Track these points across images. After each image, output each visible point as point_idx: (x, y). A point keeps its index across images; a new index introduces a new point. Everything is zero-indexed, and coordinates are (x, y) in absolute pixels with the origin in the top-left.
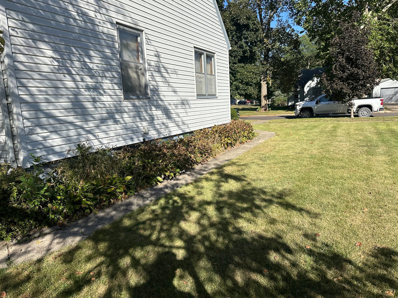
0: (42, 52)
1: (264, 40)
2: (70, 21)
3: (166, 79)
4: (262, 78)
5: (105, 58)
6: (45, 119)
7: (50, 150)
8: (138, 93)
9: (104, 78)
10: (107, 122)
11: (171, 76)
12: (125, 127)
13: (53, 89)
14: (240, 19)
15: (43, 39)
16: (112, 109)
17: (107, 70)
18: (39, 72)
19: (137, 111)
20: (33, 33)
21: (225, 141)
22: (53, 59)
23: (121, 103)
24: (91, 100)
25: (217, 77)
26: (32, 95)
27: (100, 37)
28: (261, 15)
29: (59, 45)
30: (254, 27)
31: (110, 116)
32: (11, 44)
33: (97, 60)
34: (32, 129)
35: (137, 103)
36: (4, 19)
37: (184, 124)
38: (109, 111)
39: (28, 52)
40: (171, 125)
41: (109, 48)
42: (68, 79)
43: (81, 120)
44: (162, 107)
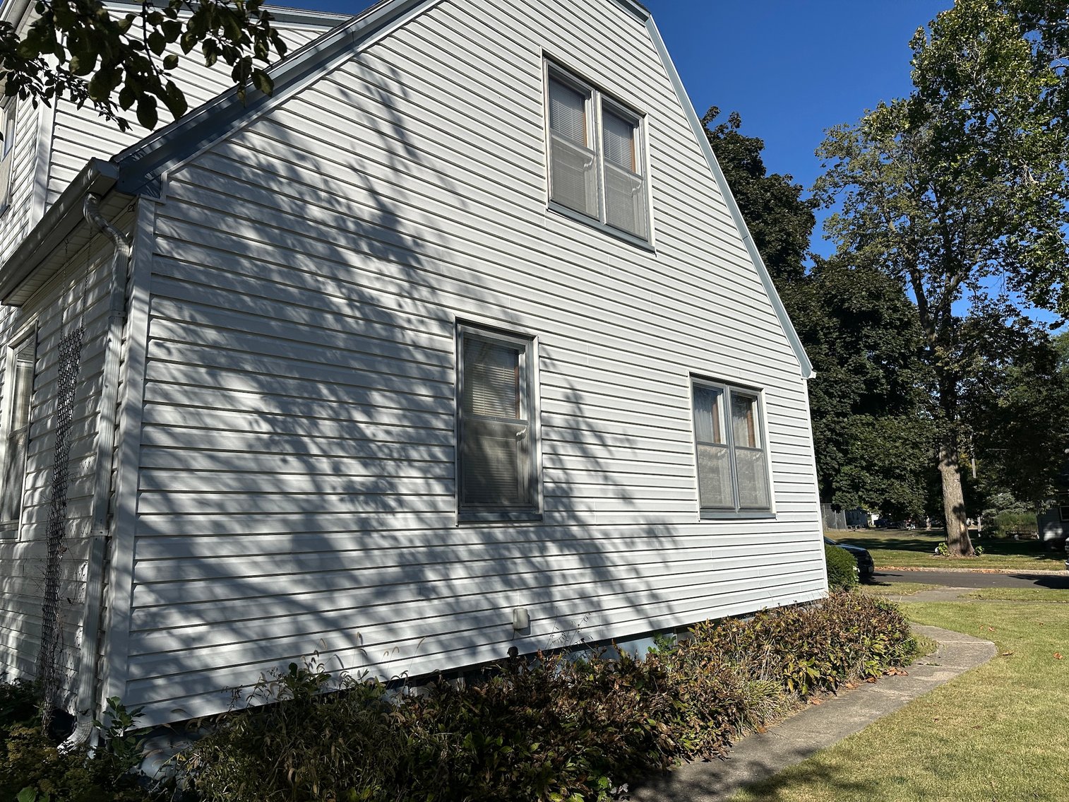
0: (230, 400)
1: (936, 352)
2: (324, 319)
3: (597, 462)
4: (941, 455)
5: (413, 409)
6: (202, 584)
7: (199, 680)
8: (506, 503)
9: (405, 463)
10: (395, 593)
11: (615, 453)
12: (454, 610)
13: (243, 497)
14: (850, 299)
15: (239, 366)
16: (419, 552)
17: (415, 443)
18: (211, 452)
19: (497, 557)
20: (215, 352)
21: (800, 669)
22: (259, 416)
23: (448, 535)
24: (355, 528)
25: (769, 454)
26: (176, 514)
27: (405, 356)
28: (918, 288)
29: (282, 380)
30: (895, 316)
31: (407, 575)
32: (146, 381)
33: (387, 416)
34: (154, 615)
35: (499, 533)
36: (141, 320)
37: (655, 598)
38: (408, 560)
39: (190, 398)
40: (610, 602)
41: (428, 383)
42: (294, 468)
43: (315, 587)
44: (580, 545)
